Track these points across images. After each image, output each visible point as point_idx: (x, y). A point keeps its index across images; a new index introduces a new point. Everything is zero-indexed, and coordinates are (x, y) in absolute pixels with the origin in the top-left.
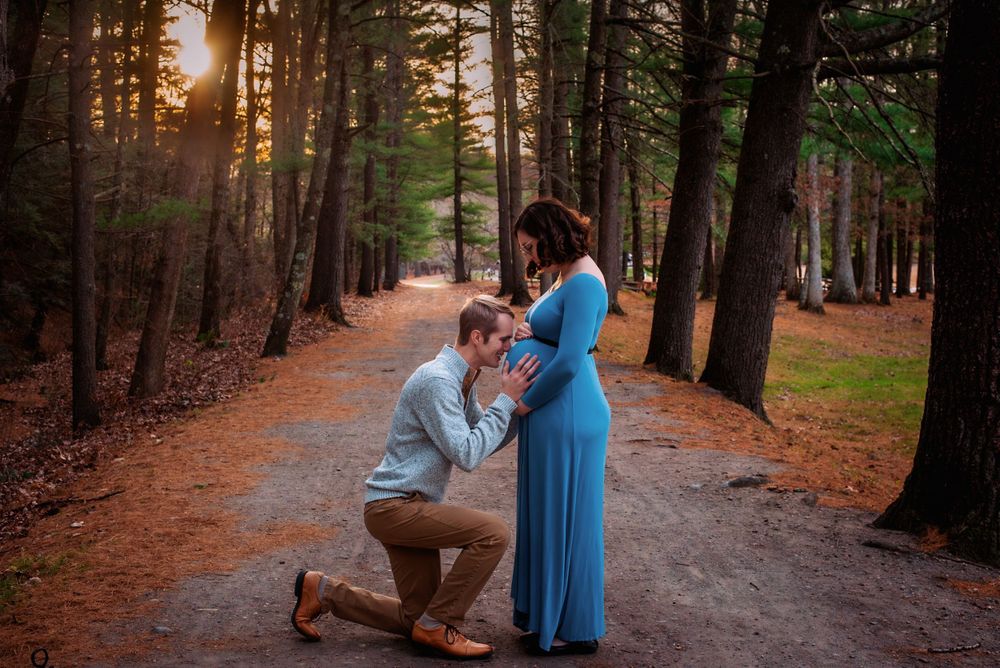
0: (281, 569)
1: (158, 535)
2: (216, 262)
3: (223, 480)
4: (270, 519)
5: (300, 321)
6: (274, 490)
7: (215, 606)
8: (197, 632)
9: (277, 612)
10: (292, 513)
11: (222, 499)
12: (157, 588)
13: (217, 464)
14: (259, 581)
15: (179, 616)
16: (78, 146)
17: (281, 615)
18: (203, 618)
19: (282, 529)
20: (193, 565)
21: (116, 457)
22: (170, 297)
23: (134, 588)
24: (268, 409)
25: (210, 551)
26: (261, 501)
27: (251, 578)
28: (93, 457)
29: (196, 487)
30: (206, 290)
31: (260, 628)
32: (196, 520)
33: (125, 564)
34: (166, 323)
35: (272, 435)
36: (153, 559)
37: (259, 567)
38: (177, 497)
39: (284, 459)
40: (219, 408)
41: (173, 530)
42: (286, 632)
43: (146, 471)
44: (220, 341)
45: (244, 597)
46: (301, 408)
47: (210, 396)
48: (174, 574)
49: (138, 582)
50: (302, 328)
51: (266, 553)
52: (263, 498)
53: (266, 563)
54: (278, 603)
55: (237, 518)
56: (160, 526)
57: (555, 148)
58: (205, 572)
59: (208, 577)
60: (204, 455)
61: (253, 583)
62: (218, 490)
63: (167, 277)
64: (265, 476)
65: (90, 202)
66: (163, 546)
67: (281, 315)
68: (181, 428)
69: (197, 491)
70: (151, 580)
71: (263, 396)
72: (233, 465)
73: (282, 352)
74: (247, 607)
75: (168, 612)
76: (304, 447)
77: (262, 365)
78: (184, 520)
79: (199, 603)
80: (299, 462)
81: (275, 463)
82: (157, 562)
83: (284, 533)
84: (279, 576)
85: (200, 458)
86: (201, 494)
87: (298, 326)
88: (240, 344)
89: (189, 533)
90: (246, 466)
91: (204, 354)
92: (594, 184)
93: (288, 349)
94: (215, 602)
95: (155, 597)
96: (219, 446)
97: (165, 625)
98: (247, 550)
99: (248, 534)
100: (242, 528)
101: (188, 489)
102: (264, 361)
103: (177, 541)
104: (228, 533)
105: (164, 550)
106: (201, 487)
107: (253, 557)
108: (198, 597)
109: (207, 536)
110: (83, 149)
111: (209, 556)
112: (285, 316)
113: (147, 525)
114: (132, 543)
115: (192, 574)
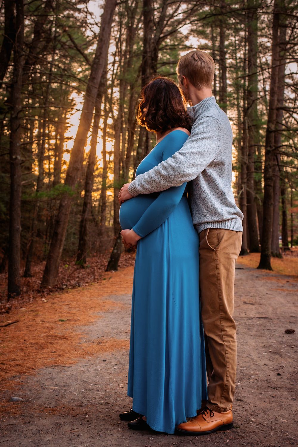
0: (103, 364)
1: (31, 343)
2: (85, 227)
3: (76, 318)
4: (100, 337)
5: (125, 257)
6: (104, 324)
7: (57, 385)
8: (40, 401)
9: (97, 390)
10: (113, 334)
11: (73, 327)
12: (21, 373)
13: (74, 311)
14: (89, 371)
15: (30, 391)
16: (14, 157)
17: (100, 392)
18: (46, 392)
19: (106, 342)
20: (48, 361)
21: (22, 308)
22: (61, 240)
23: (7, 372)
24: (105, 289)
25: (61, 353)
26: (96, 328)
27: (83, 369)
28: (9, 309)
29: (60, 320)
30: (80, 241)
31: (84, 401)
32: (56, 336)
33: (6, 358)
34: (59, 253)
35: (106, 299)
36: (25, 356)
37: (90, 363)
38: (47, 325)
39: (111, 310)
40: (80, 288)
41: (41, 341)
42: (102, 404)
43: (34, 314)
44: (86, 265)
45: (77, 380)
46: (123, 289)
47: (77, 284)
48: (35, 365)
49: (11, 369)
50: (126, 260)
51: (95, 355)
52: (97, 327)
53: (95, 361)
54: (99, 384)
55: (80, 336)
56: (34, 339)
57: (248, 177)
58: (55, 365)
59: (56, 368)
60: (68, 307)
61: (84, 372)
62: (72, 322)
63: (60, 230)
64: (100, 317)
65: (19, 185)
66: (33, 350)
67: (115, 251)
68: (58, 296)
69: (60, 323)
70: (19, 368)
71: (104, 284)
72: (83, 312)
73: (116, 269)
74: (78, 386)
75: (25, 388)
76: (124, 304)
77: (105, 274)
78: (48, 336)
79: (47, 383)
80: (120, 311)
81: (107, 311)
82: (26, 358)
83: (107, 345)
84: (101, 368)
85: (66, 308)
86: (63, 324)
87: (124, 259)
88: (96, 266)
89: (50, 343)
90: (90, 312)
91: (78, 271)
92: (270, 188)
93: (119, 268)
94: (57, 383)
95: (19, 378)
96: (77, 303)
97: (19, 396)
98: (84, 353)
99: (86, 344)
100: (83, 341)
101: (55, 322)
102: (106, 273)
103: (42, 347)
104: (74, 343)
105: (33, 351)
106: (62, 321)
107: (86, 357)
108: (47, 379)
109: (61, 345)
110: (16, 158)
111: (60, 355)
112: (117, 251)
113: (26, 338)
114: (14, 347)
115: (46, 365)
